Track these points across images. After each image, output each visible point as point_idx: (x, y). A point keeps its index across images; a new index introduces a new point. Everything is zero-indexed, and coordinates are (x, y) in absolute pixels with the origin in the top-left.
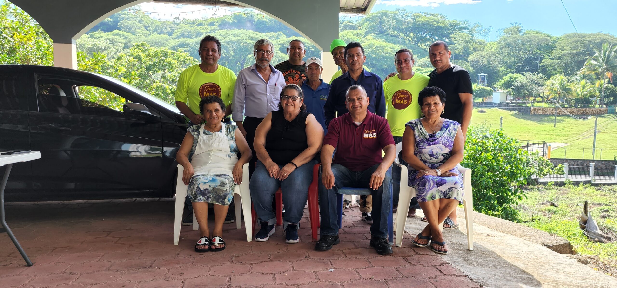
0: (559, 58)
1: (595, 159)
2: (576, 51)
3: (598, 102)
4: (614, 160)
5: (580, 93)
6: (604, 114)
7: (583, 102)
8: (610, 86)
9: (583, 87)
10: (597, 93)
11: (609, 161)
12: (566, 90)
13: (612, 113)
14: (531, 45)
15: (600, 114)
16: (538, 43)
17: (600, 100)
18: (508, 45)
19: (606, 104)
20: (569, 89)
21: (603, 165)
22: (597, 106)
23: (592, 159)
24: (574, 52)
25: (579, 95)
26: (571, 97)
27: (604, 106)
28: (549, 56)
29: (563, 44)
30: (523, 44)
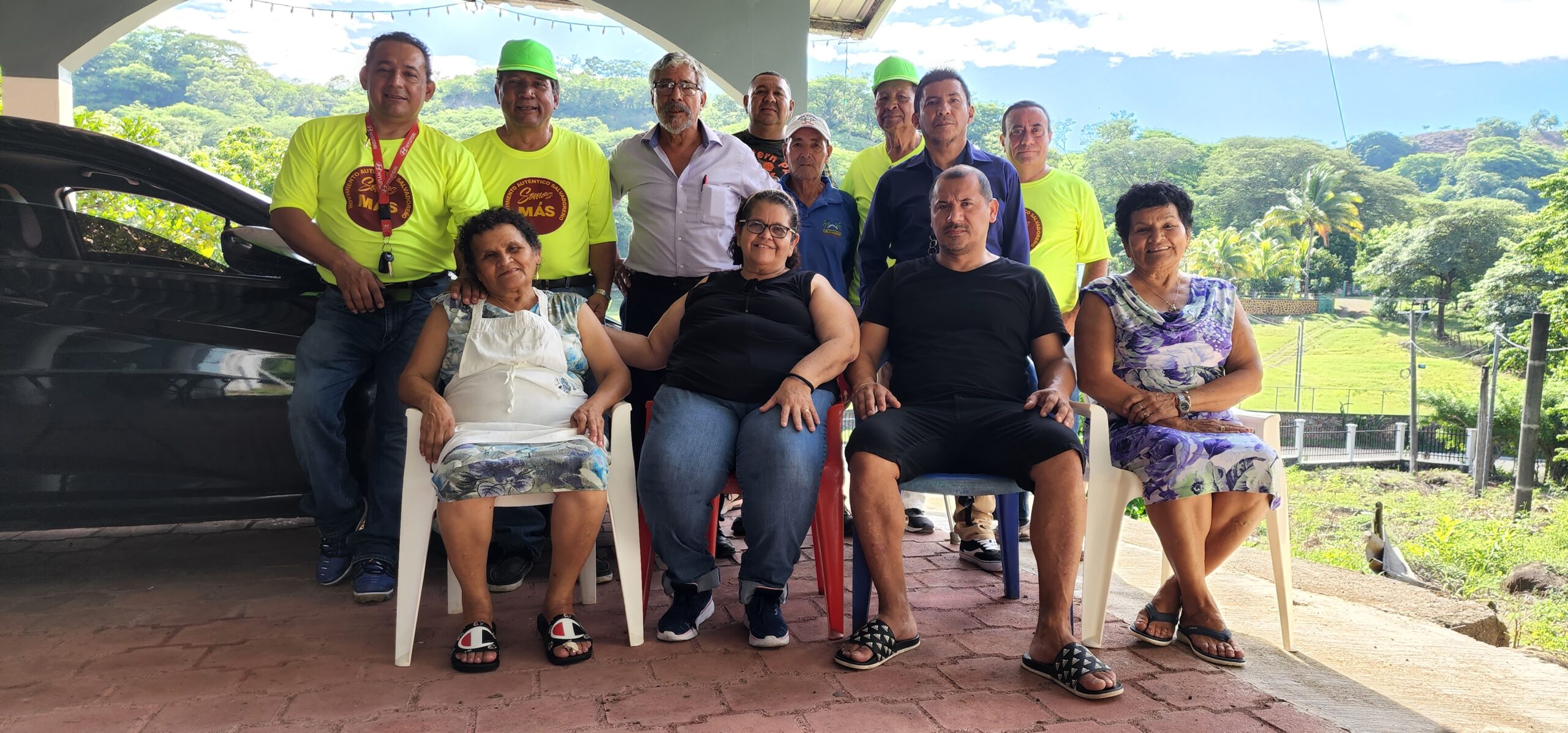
0: (1214, 192)
1: (1301, 411)
2: (1247, 176)
3: (1298, 287)
4: (1340, 412)
5: (1260, 267)
6: (1310, 313)
7: (1267, 287)
8: (1321, 252)
9: (1267, 254)
10: (1296, 269)
11: (1330, 416)
12: (1232, 260)
13: (1326, 311)
14: (1154, 161)
15: (1303, 313)
16: (1170, 158)
17: (1302, 284)
18: (1107, 161)
19: (1315, 292)
20: (1240, 259)
21: (1318, 423)
22: (1295, 296)
23: (1296, 411)
24: (1245, 177)
25: (1257, 271)
26: (1242, 275)
27: (1311, 297)
28: (1194, 187)
29: (1222, 162)
30: (1139, 159)
